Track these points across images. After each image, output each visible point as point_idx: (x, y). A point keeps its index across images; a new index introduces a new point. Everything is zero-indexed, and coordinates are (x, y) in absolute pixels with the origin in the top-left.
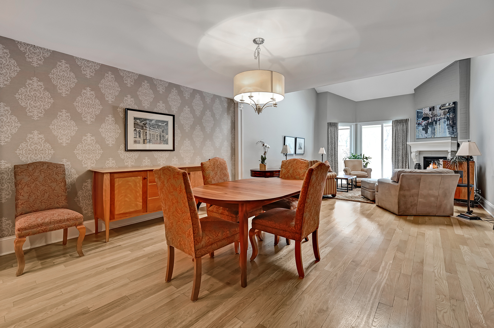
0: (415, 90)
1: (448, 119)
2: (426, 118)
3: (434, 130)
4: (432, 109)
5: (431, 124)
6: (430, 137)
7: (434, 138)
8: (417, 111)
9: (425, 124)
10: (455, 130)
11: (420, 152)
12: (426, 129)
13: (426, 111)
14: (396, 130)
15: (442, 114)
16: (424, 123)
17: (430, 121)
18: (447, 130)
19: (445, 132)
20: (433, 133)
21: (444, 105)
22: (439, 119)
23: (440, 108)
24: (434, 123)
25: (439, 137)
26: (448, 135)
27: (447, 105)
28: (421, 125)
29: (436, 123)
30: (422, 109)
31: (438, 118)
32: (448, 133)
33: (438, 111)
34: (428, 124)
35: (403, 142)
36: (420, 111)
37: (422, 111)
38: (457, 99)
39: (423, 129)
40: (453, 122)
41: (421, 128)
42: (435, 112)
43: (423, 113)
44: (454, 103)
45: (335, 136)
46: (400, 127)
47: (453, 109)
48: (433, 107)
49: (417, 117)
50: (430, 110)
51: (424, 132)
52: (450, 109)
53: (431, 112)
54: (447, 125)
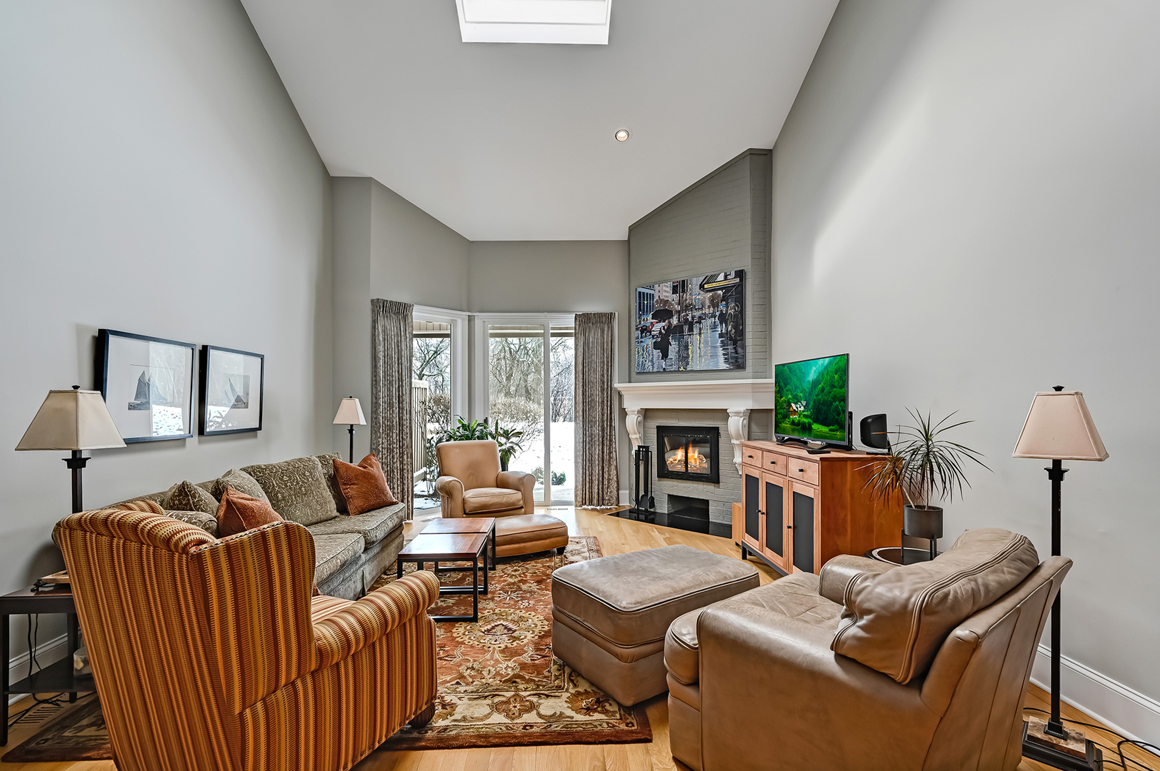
0: (632, 229)
1: (723, 318)
2: (663, 314)
3: (687, 348)
4: (680, 287)
5: (677, 331)
6: (674, 368)
7: (686, 371)
8: (640, 292)
9: (660, 331)
10: (740, 350)
11: (647, 413)
12: (663, 347)
13: (664, 292)
14: (586, 344)
15: (707, 303)
16: (658, 327)
17: (675, 321)
18: (720, 351)
19: (714, 356)
20: (684, 358)
21: (711, 279)
22: (699, 317)
23: (702, 286)
24: (686, 328)
25: (698, 368)
26: (723, 366)
27: (721, 277)
28: (650, 332)
29: (691, 329)
30: (651, 287)
31: (697, 314)
32: (721, 359)
33: (696, 295)
34: (670, 330)
35: (603, 383)
36: (646, 291)
37: (652, 292)
38: (746, 263)
39: (656, 346)
40: (735, 327)
41: (649, 342)
42: (687, 296)
43: (656, 298)
44: (740, 274)
45: (399, 352)
46: (594, 335)
47: (736, 293)
48: (683, 281)
49: (640, 310)
50: (675, 290)
51: (657, 353)
52: (726, 289)
53: (676, 297)
54: (721, 335)
